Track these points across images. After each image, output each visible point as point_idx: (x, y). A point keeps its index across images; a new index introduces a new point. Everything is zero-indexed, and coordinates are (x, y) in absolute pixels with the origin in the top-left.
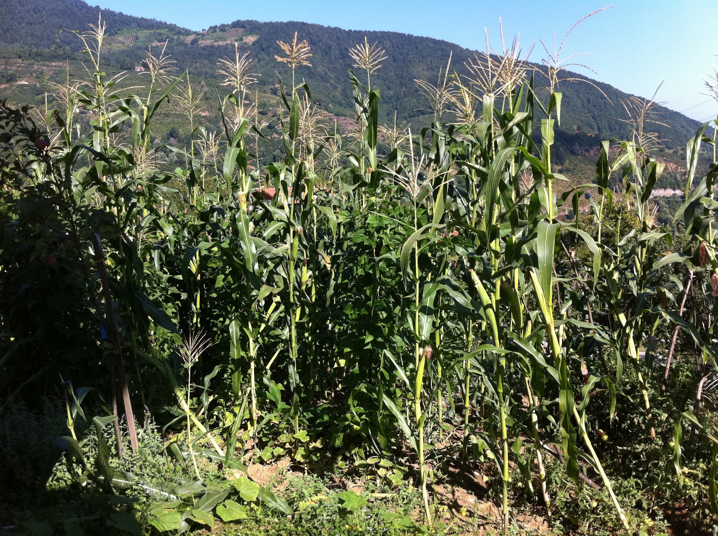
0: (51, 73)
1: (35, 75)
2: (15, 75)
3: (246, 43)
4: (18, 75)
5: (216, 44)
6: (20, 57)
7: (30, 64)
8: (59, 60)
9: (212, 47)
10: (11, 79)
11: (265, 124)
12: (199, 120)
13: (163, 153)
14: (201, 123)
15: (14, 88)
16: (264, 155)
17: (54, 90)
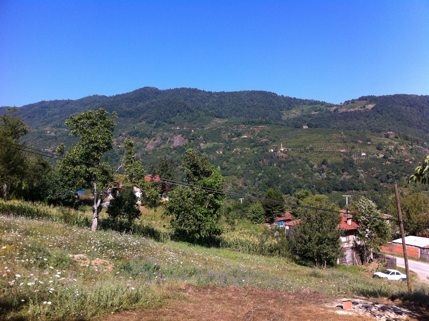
0: (259, 131)
1: (251, 133)
3: (367, 109)
4: (242, 133)
5: (349, 111)
6: (244, 124)
7: (248, 127)
8: (263, 125)
9: (347, 112)
10: (239, 135)
11: (381, 156)
12: (339, 154)
13: (318, 174)
14: (341, 156)
15: (240, 139)
16: (380, 175)
17: (260, 140)
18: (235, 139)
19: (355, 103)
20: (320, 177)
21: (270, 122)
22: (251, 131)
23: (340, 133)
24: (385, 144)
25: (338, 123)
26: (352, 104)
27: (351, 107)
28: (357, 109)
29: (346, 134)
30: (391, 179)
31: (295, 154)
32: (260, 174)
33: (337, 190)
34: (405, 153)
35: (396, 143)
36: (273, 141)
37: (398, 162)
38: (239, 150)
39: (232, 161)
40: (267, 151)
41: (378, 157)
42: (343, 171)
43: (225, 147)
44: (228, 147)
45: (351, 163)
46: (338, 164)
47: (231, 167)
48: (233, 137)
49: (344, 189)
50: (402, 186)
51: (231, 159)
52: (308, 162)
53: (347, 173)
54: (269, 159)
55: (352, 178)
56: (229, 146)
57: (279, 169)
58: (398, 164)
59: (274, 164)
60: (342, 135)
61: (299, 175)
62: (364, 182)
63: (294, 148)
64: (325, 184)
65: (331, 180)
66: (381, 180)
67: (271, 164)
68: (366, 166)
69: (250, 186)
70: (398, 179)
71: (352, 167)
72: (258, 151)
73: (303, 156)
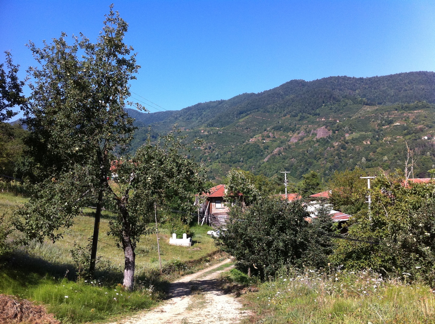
0: (414, 117)
1: (404, 119)
2: (392, 120)
4: (394, 120)
6: (396, 110)
7: (401, 113)
8: (419, 109)
10: (390, 122)
15: (392, 127)
17: (414, 127)
18: (386, 127)
22: (404, 117)
36: (430, 127)
38: (389, 139)
40: (420, 138)
43: (374, 136)
47: (378, 158)
48: (383, 125)
51: (379, 150)
54: (421, 147)
56: (378, 135)
57: (434, 158)
59: (427, 152)
67: (423, 153)
72: (410, 139)
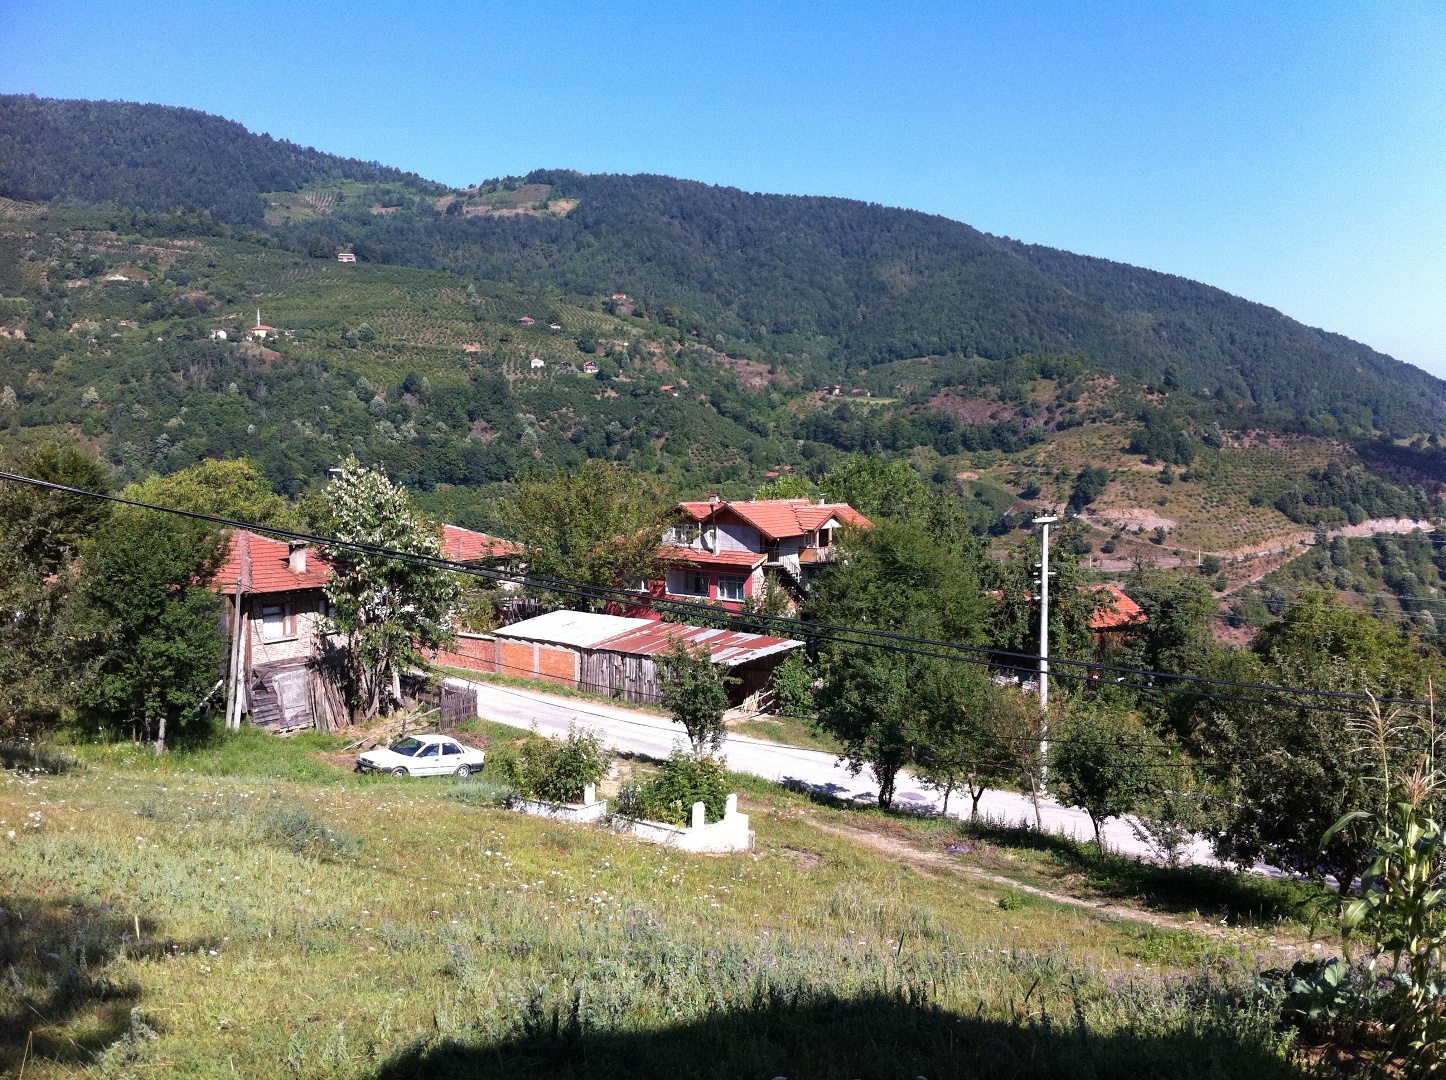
0: (173, 260)
1: (140, 263)
2: (102, 264)
3: (554, 214)
4: (108, 263)
5: (496, 214)
6: (113, 228)
7: (131, 243)
8: (190, 236)
9: (489, 219)
10: (94, 270)
11: (591, 371)
12: (461, 360)
13: (389, 423)
14: (464, 366)
15: (99, 287)
16: (587, 432)
17: (177, 294)
18: (79, 283)
19: (514, 189)
20: (396, 435)
21: (218, 229)
22: (142, 256)
23: (464, 287)
24: (602, 335)
25: (459, 253)
26: (505, 194)
27: (505, 204)
28: (521, 211)
29: (482, 293)
30: (619, 447)
31: (309, 352)
32: (174, 422)
33: (450, 480)
34: (661, 366)
35: (634, 331)
36: (229, 301)
37: (639, 392)
38: (94, 326)
39: (63, 369)
40: (203, 334)
41: (580, 375)
42: (472, 416)
43: (37, 313)
44: (50, 314)
45: (498, 389)
46: (456, 392)
47: (59, 393)
48: (68, 277)
49: (472, 479)
50: (648, 468)
51: (61, 363)
52: (353, 384)
53: (485, 424)
54: (209, 365)
55: (502, 439)
56: (51, 310)
57: (250, 404)
58: (639, 400)
59: (228, 383)
60: (469, 295)
61: (321, 425)
62: (537, 453)
63: (303, 330)
64: (412, 459)
65: (433, 447)
66: (588, 449)
67: (217, 384)
68: (544, 403)
69: (135, 465)
70: (639, 446)
71: (501, 403)
72: (166, 333)
73: (337, 360)
